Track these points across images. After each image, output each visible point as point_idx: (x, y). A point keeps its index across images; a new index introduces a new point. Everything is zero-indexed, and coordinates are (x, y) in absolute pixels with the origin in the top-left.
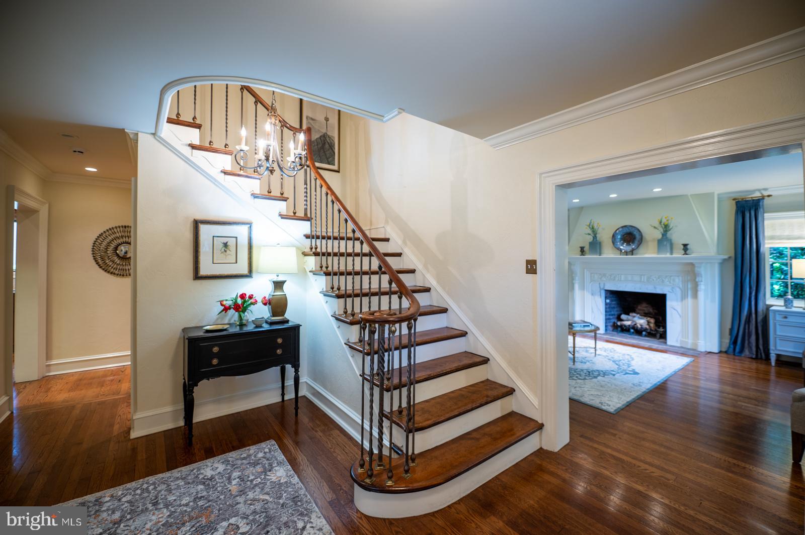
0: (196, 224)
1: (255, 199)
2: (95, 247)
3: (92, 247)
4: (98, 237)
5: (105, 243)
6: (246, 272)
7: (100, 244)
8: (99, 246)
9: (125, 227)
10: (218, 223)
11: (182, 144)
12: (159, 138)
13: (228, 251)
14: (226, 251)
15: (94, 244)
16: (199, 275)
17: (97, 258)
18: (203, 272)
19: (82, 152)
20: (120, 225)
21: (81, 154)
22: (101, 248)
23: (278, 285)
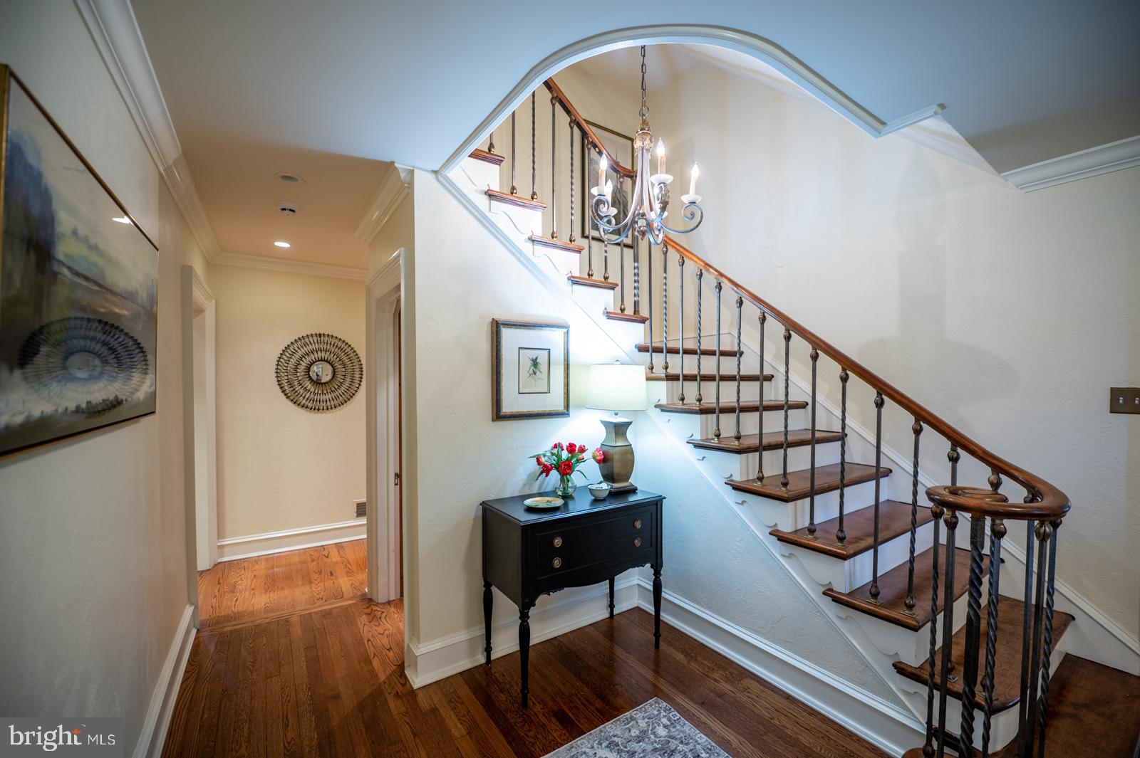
0: (497, 328)
1: (575, 286)
2: (279, 367)
3: (276, 367)
4: (283, 351)
5: (293, 361)
6: (561, 408)
7: (288, 362)
8: (286, 365)
9: (320, 335)
10: (524, 326)
11: (476, 191)
12: (444, 179)
13: (538, 373)
14: (535, 373)
15: (278, 361)
16: (502, 414)
17: (283, 384)
18: (506, 409)
19: (293, 211)
20: (313, 333)
21: (293, 213)
22: (289, 368)
23: (619, 429)
